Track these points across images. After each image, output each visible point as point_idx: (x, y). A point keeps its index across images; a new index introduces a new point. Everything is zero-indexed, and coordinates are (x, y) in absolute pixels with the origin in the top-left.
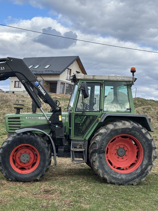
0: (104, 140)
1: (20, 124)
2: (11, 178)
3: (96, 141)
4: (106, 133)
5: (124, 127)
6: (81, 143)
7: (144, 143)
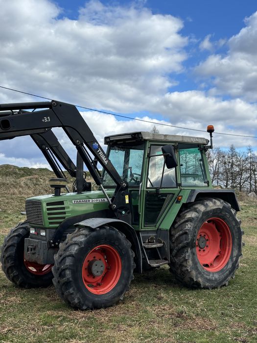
0: (196, 227)
1: (64, 213)
2: (86, 305)
3: (187, 230)
4: (197, 217)
5: (215, 208)
6: (153, 235)
7: (234, 228)
